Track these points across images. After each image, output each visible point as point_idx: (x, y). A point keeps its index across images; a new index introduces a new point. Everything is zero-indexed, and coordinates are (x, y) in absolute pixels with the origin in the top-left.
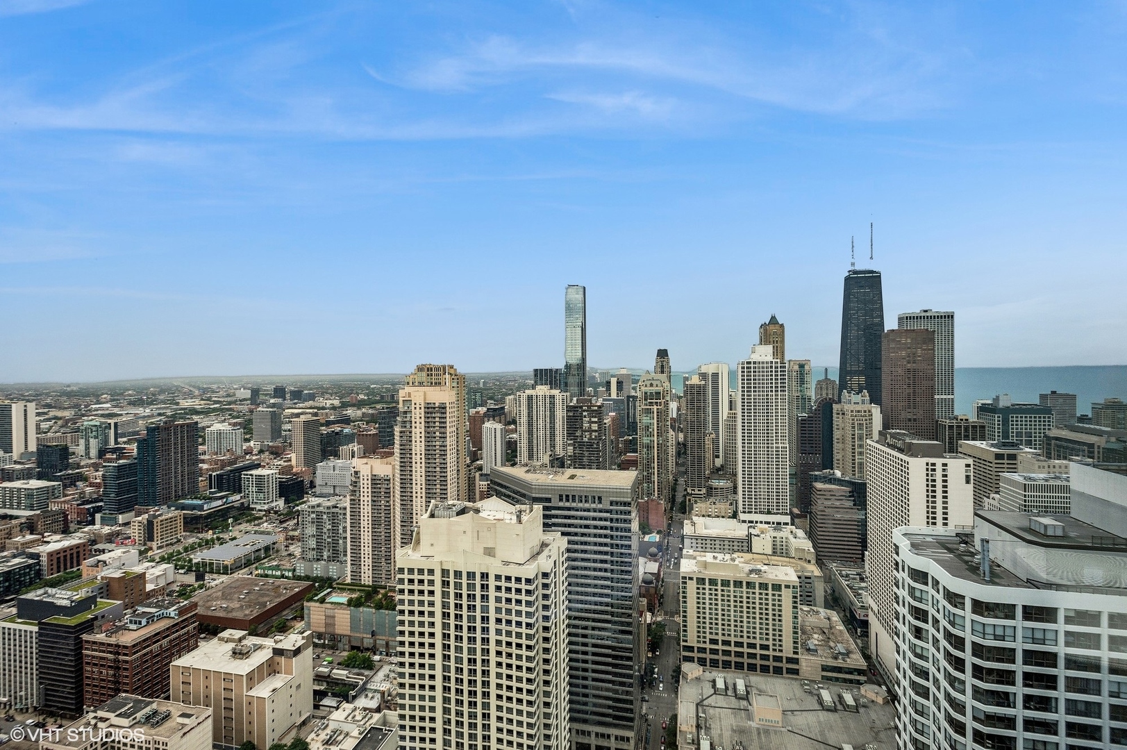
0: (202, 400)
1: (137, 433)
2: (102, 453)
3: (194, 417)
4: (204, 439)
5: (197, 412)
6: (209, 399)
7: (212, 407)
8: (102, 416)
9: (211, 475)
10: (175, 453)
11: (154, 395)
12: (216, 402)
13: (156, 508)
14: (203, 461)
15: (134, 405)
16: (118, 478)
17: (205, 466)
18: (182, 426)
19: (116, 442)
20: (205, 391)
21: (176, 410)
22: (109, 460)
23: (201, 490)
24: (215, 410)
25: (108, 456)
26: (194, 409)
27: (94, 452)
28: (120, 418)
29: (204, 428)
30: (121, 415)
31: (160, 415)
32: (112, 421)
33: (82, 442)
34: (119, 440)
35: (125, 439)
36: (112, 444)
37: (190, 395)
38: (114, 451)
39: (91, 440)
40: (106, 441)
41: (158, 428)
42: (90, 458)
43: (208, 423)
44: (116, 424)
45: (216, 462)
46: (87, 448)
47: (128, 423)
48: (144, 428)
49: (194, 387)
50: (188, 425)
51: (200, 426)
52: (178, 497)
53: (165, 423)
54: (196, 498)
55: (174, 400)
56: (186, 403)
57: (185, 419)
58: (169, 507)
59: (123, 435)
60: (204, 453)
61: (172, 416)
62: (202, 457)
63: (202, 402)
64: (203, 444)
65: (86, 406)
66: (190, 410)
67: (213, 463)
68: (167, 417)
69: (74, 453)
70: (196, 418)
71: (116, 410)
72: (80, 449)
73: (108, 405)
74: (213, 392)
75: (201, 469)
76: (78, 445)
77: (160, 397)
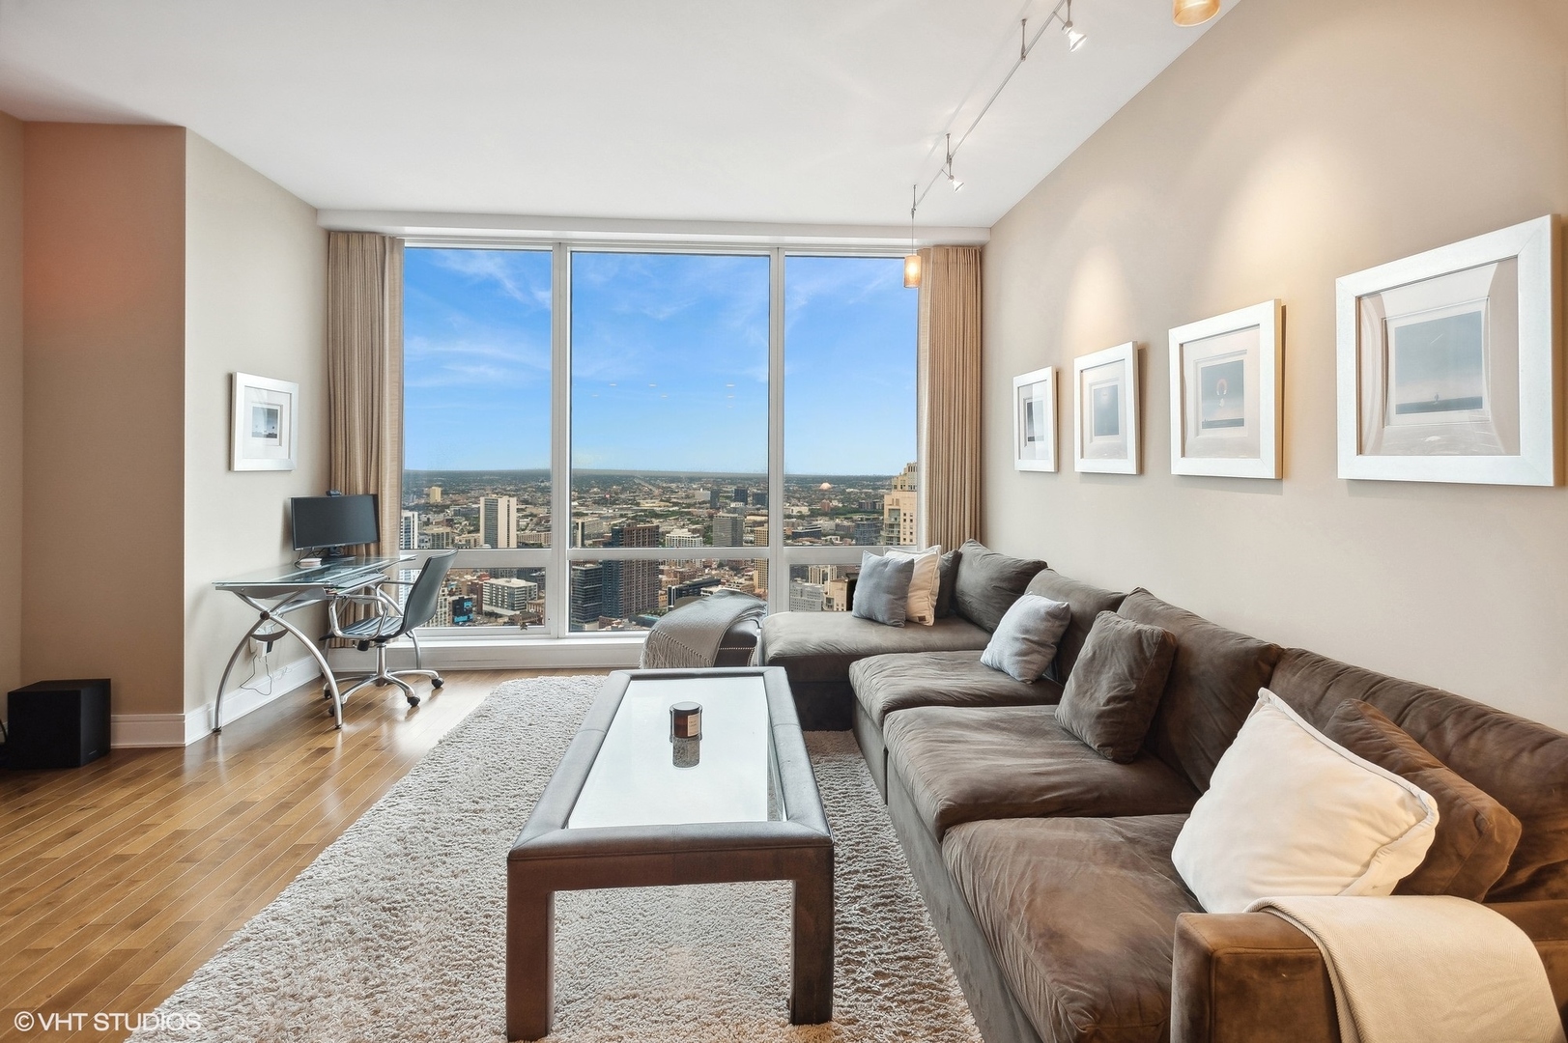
0: (662, 501)
1: (600, 535)
3: (653, 520)
5: (657, 515)
6: (668, 501)
7: (671, 509)
9: (670, 589)
11: (616, 493)
12: (675, 504)
13: (619, 620)
14: (662, 572)
15: (598, 504)
16: (585, 583)
17: (664, 578)
18: (644, 529)
20: (665, 490)
21: (637, 511)
23: (661, 604)
24: (673, 513)
26: (654, 511)
28: (586, 518)
29: (664, 534)
30: (587, 514)
31: (622, 516)
32: (580, 521)
35: (590, 542)
37: (650, 495)
41: (621, 531)
43: (668, 528)
44: (583, 524)
45: (676, 573)
47: (593, 524)
48: (607, 530)
49: (653, 485)
50: (649, 529)
51: (660, 530)
52: (639, 611)
53: (629, 525)
54: (655, 614)
55: (635, 500)
56: (647, 505)
57: (645, 522)
58: (630, 621)
59: (589, 537)
61: (633, 518)
62: (661, 567)
63: (662, 504)
66: (650, 513)
67: (672, 575)
68: (629, 518)
70: (656, 522)
71: (583, 510)
73: (575, 504)
74: (673, 492)
75: (661, 581)
77: (623, 496)
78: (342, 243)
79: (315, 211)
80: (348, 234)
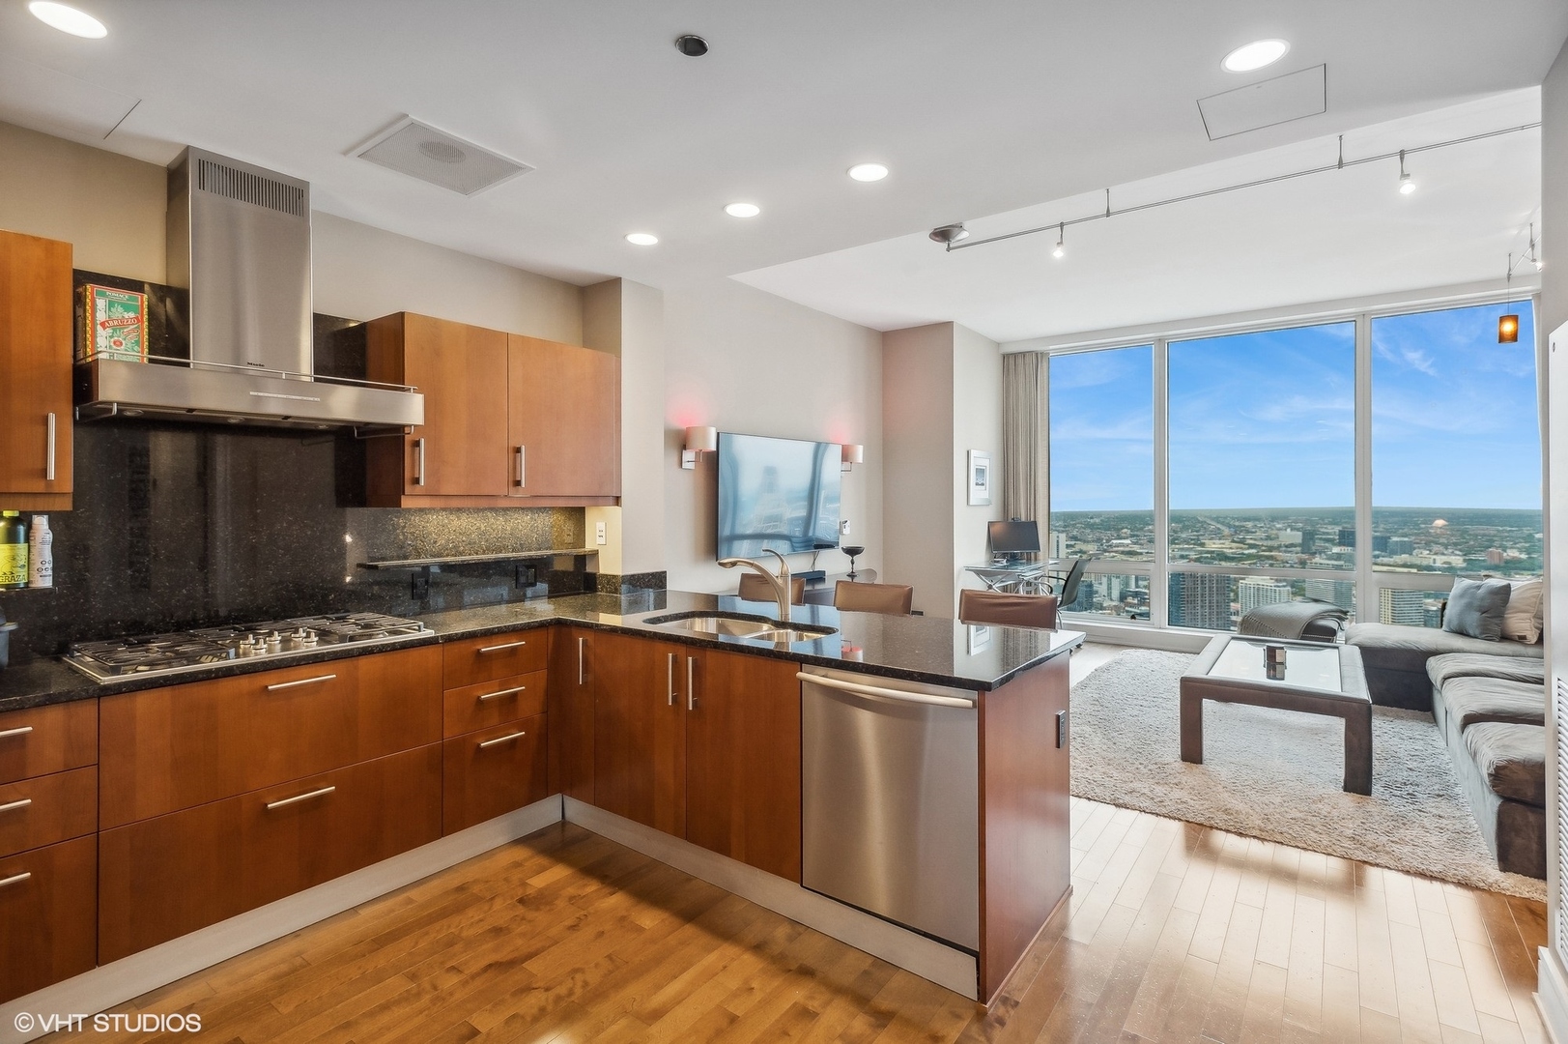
0: (1233, 541)
2: (1123, 598)
4: (1237, 594)
5: (1227, 559)
6: (1242, 541)
7: (1246, 552)
8: (1123, 553)
10: (1202, 607)
12: (1251, 546)
19: (1137, 586)
20: (1238, 530)
21: (1201, 552)
22: (1132, 605)
24: (1249, 557)
25: (1130, 600)
26: (1223, 553)
27: (1116, 594)
29: (1236, 580)
30: (1141, 554)
31: (1182, 557)
33: (1104, 580)
34: (1141, 583)
36: (1133, 588)
37: (1217, 534)
38: (1136, 594)
39: (1113, 579)
40: (1127, 584)
42: (1111, 600)
46: (1109, 588)
49: (1223, 523)
55: (1198, 540)
56: (1214, 545)
60: (1236, 613)
62: (1233, 617)
63: (1234, 545)
64: (1234, 601)
65: (1108, 541)
66: (1218, 555)
69: (1097, 592)
71: (1136, 548)
72: (1102, 589)
73: (1128, 541)
74: (1248, 532)
76: (1101, 584)
77: (1184, 535)
78: (1012, 361)
79: (998, 345)
80: (1015, 355)
